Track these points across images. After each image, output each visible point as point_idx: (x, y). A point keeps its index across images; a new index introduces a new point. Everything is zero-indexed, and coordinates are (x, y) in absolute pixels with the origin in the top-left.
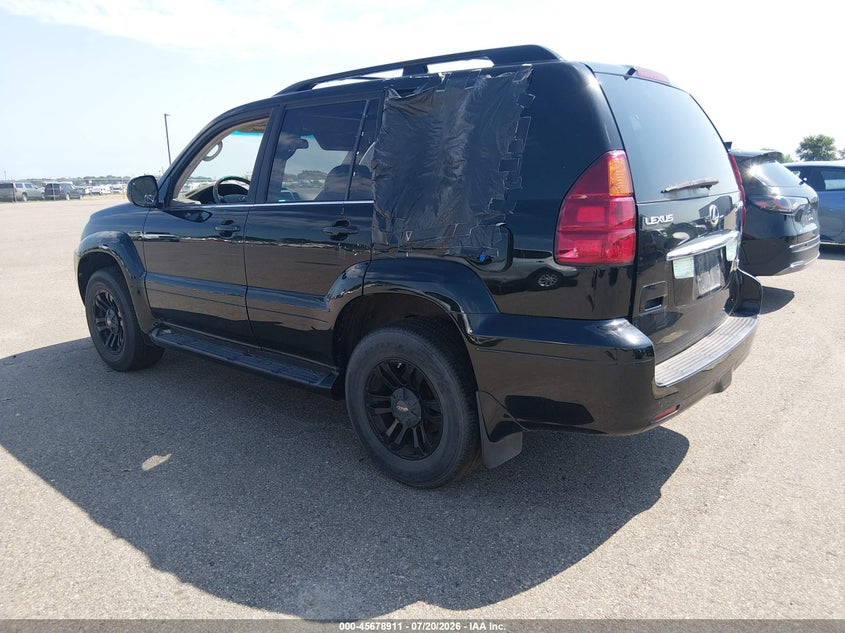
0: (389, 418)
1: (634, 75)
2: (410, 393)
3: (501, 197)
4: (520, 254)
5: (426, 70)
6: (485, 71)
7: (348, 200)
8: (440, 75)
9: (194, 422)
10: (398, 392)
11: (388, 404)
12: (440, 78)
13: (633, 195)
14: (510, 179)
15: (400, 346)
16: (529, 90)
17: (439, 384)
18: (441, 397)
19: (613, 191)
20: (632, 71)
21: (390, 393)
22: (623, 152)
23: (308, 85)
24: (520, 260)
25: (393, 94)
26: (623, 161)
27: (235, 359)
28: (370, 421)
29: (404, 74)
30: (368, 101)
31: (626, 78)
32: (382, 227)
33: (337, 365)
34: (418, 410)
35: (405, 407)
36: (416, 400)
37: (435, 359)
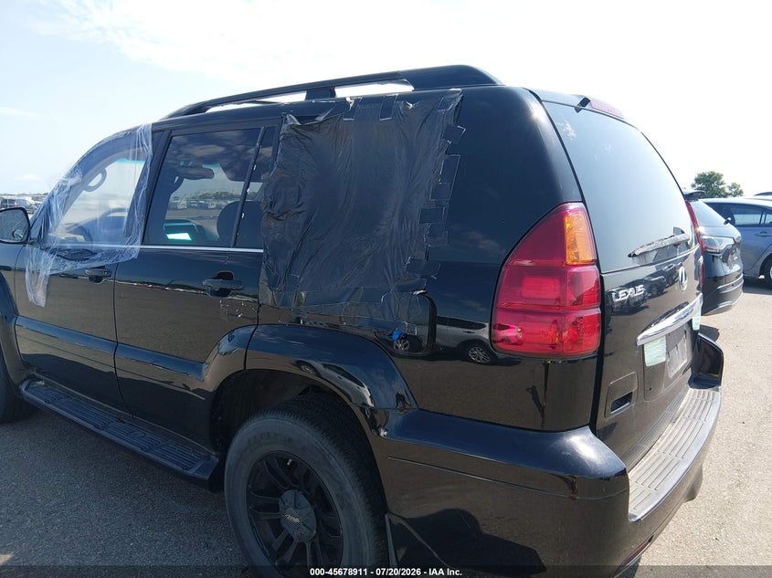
0: (277, 527)
1: (587, 107)
2: (304, 501)
3: (421, 255)
4: (444, 321)
5: (333, 94)
6: (404, 98)
7: (234, 247)
8: (348, 99)
9: (53, 502)
10: (289, 495)
11: (275, 508)
12: (348, 104)
13: (597, 262)
14: (432, 234)
15: (290, 440)
16: (457, 120)
17: (337, 496)
18: (340, 512)
19: (570, 257)
20: (585, 102)
21: (279, 494)
22: (582, 204)
23: (201, 108)
24: (445, 327)
25: (293, 120)
26: (582, 217)
27: (103, 429)
28: (253, 528)
29: (307, 98)
30: (263, 128)
31: (578, 110)
32: (272, 285)
33: (215, 450)
34: (313, 522)
35: (296, 518)
36: (310, 509)
37: (333, 461)
